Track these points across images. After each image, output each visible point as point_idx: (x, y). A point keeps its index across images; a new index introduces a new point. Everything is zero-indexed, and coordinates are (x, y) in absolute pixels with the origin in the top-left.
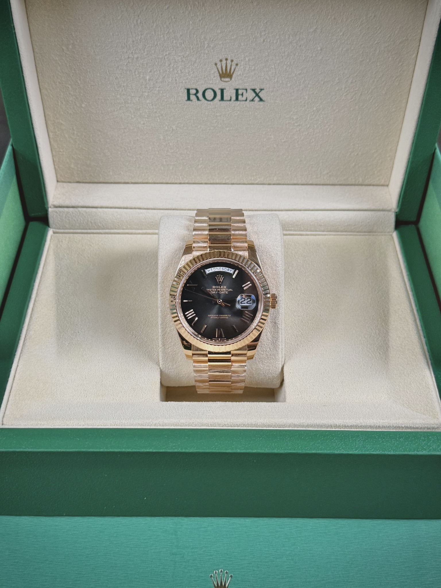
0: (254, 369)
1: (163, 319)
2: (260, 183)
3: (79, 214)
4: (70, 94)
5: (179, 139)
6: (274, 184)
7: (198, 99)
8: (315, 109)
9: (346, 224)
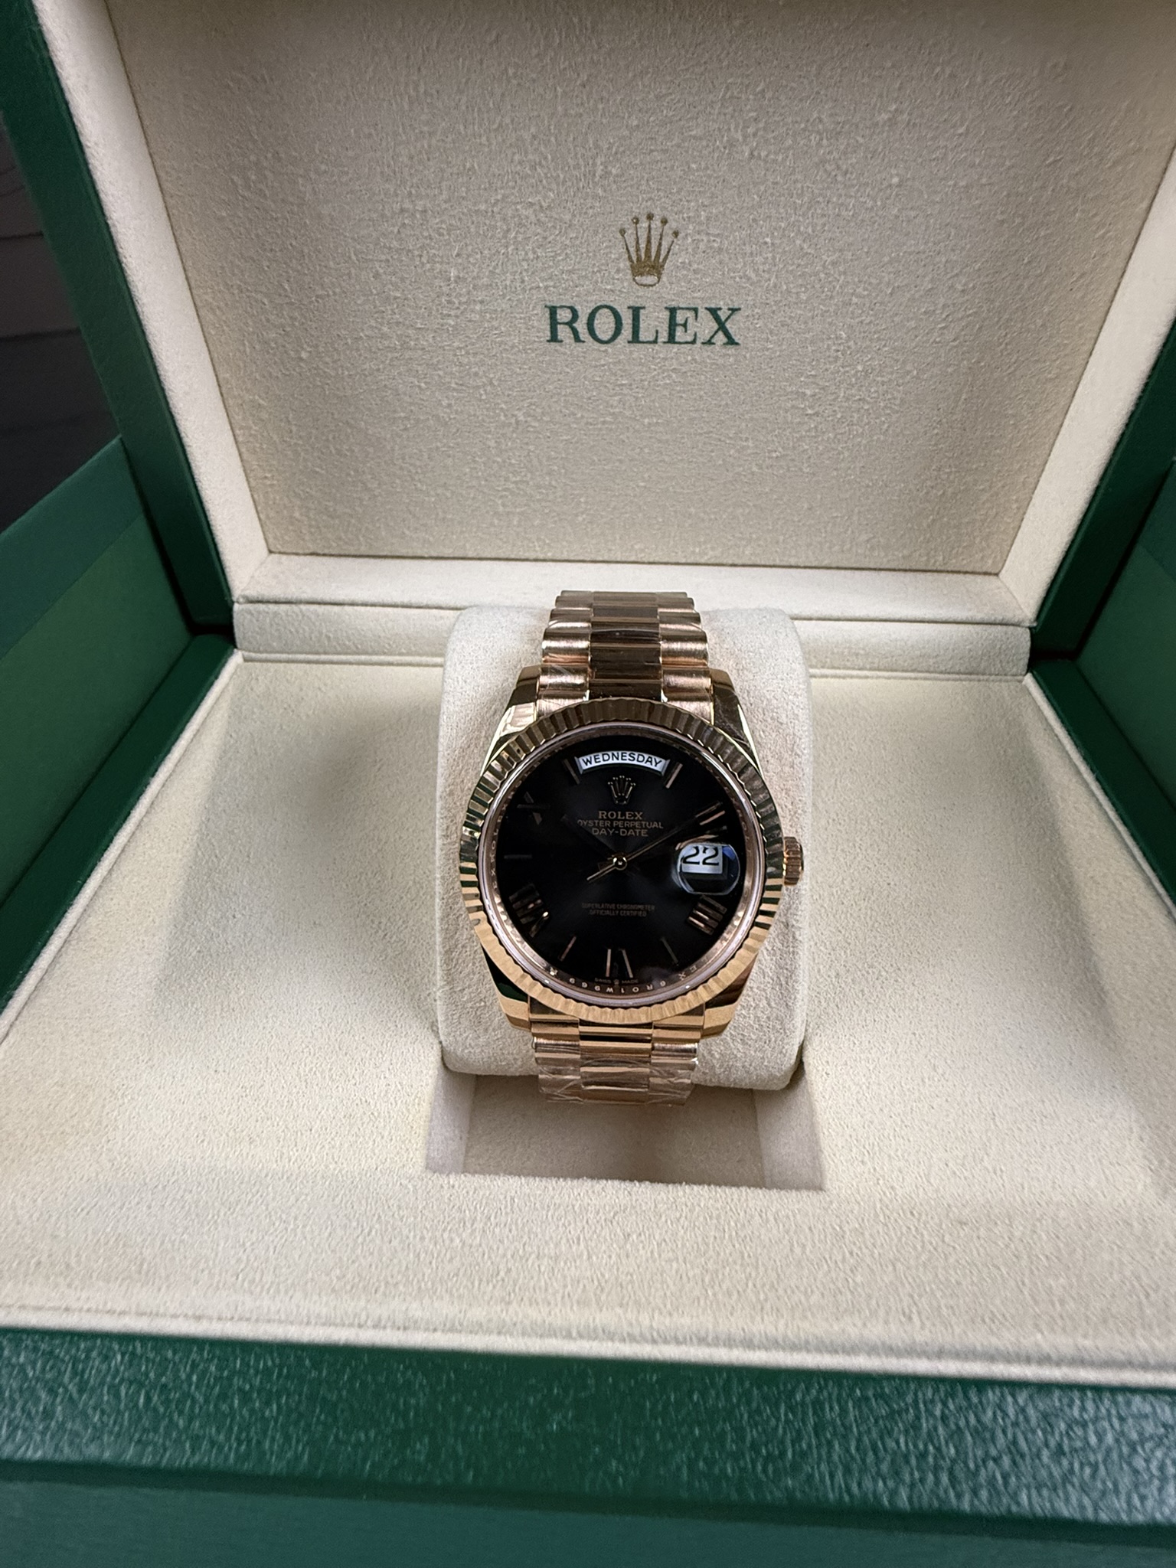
0: (717, 1056)
1: (447, 904)
2: (713, 561)
3: (300, 618)
4: (268, 320)
5: (532, 448)
6: (744, 566)
7: (577, 339)
8: (860, 368)
9: (918, 653)
